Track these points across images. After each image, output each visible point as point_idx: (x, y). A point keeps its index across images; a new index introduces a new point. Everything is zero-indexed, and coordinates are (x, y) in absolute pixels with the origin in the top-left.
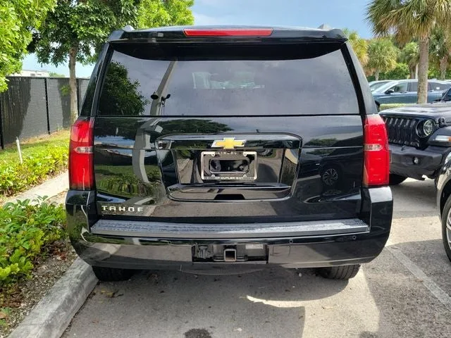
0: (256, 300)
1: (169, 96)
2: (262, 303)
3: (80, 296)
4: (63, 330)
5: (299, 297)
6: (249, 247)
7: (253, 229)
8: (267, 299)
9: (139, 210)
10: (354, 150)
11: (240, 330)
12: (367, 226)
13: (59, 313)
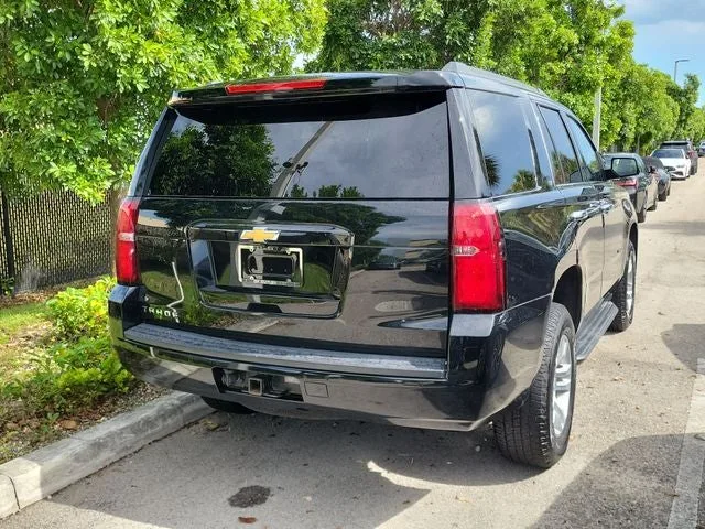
1: (306, 164)
3: (169, 421)
4: (122, 455)
6: (290, 380)
7: (286, 354)
9: (174, 315)
12: (442, 371)
13: (122, 433)
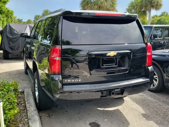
0: (102, 109)
2: (104, 110)
5: (113, 106)
8: (105, 108)
9: (79, 81)
10: (144, 55)
11: (106, 120)
12: (149, 79)
